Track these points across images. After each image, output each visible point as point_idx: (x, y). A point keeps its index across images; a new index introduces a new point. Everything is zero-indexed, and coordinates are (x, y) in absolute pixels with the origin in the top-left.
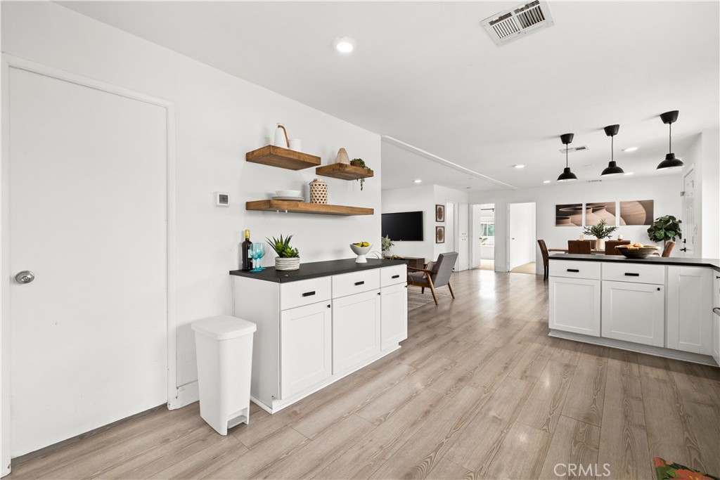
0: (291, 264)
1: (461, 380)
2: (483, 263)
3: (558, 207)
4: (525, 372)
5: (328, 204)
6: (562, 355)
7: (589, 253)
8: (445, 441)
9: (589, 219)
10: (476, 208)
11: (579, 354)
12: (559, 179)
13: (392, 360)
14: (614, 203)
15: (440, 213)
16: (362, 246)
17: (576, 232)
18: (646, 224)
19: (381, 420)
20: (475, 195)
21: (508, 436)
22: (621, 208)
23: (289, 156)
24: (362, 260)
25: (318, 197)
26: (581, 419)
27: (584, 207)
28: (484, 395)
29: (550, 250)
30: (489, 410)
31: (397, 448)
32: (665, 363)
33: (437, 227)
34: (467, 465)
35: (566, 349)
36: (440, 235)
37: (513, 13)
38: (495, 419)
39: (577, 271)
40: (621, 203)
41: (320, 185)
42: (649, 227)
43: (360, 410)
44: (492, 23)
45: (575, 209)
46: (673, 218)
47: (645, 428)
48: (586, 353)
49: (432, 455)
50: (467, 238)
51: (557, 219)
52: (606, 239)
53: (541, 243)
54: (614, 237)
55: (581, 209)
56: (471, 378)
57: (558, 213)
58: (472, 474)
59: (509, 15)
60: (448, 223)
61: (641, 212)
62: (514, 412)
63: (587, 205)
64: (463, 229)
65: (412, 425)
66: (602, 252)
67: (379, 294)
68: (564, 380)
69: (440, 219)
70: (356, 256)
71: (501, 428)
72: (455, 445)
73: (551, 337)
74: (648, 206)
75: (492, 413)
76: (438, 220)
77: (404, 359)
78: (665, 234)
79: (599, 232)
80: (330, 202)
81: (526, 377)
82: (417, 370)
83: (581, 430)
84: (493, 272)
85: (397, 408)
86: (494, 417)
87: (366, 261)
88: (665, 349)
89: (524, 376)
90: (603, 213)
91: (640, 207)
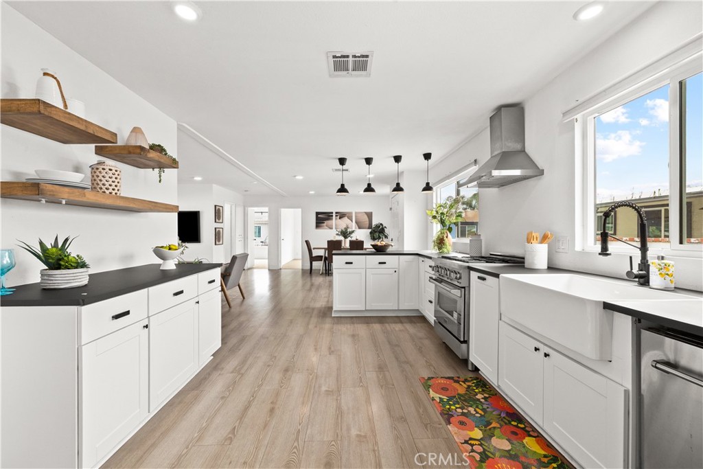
0: (78, 278)
1: (286, 370)
2: (257, 262)
3: (318, 214)
4: (330, 348)
5: (121, 195)
6: (347, 329)
7: (340, 249)
8: (300, 427)
9: (339, 224)
10: (251, 210)
11: (356, 325)
12: (338, 192)
13: (209, 374)
14: (352, 213)
15: (218, 214)
16: (170, 249)
17: (330, 233)
18: (369, 228)
19: (231, 438)
20: (250, 199)
21: (343, 401)
22: (356, 216)
23: (71, 123)
24: (170, 265)
25: (107, 186)
26: (377, 370)
27: (334, 215)
28: (311, 377)
29: (314, 249)
30: (320, 387)
31: (260, 456)
32: (399, 320)
33: (215, 228)
34: (326, 437)
35: (347, 323)
36: (218, 236)
37: (351, 57)
38: (328, 393)
39: (352, 263)
40: (356, 213)
41: (110, 170)
42: (370, 230)
43: (200, 438)
44: (334, 57)
45: (328, 216)
46: (381, 224)
47: (407, 362)
48: (359, 323)
49: (296, 444)
50: (243, 240)
51: (317, 223)
52: (349, 239)
53: (307, 242)
54: (354, 237)
55: (332, 216)
56: (294, 366)
57: (317, 218)
58: (333, 443)
59: (348, 57)
60: (226, 225)
61: (366, 219)
62: (337, 381)
63: (336, 213)
64: (239, 231)
65: (264, 428)
66: (348, 249)
67: (198, 302)
68: (356, 347)
69: (219, 220)
70: (160, 261)
71: (335, 397)
72: (309, 426)
73: (334, 317)
74: (370, 215)
75: (324, 388)
76: (217, 221)
77: (223, 368)
78: (378, 235)
79: (345, 234)
80: (124, 193)
81: (333, 352)
82: (242, 374)
83: (381, 377)
84: (267, 270)
85: (241, 418)
86: (326, 391)
87: (174, 267)
88: (398, 310)
89: (331, 352)
90: (346, 220)
91: (366, 217)
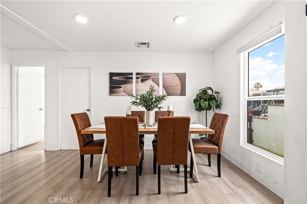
3: (112, 75)
14: (158, 74)
18: (181, 95)
22: (163, 79)
27: (134, 76)
40: (163, 74)
45: (126, 78)
51: (110, 87)
52: (156, 109)
55: (132, 78)
57: (111, 81)
61: (177, 81)
63: (137, 74)
74: (182, 77)
78: (209, 104)
79: (149, 102)
90: (150, 82)
91: (177, 79)
